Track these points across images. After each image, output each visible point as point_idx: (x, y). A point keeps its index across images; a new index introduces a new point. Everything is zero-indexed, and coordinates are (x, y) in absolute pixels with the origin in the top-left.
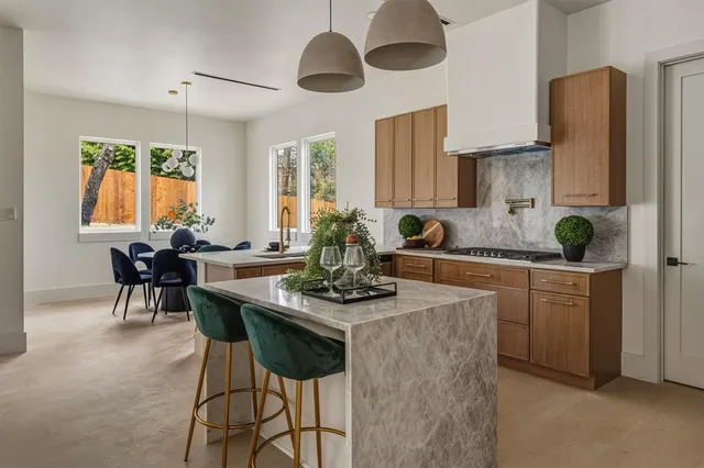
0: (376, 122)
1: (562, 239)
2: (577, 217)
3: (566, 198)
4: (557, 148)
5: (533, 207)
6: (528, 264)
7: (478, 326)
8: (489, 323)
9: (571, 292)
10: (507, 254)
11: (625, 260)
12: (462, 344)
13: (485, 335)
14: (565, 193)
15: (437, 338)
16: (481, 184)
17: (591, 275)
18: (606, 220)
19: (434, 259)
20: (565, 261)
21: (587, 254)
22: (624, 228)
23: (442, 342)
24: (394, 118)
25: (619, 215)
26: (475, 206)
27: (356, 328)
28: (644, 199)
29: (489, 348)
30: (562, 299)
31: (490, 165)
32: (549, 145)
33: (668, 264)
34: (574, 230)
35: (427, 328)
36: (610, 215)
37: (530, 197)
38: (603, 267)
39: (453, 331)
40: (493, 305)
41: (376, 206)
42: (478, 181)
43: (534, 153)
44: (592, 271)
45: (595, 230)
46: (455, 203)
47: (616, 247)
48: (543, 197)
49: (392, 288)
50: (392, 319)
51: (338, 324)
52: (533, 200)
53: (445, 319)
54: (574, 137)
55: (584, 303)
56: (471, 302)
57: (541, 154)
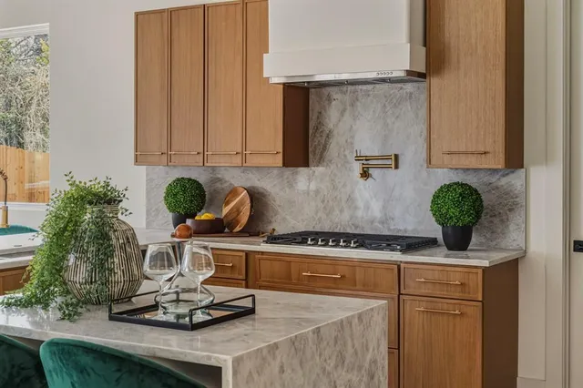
0: (137, 15)
1: (441, 218)
2: (462, 185)
3: (447, 157)
4: (435, 81)
5: (397, 167)
6: (396, 256)
7: (367, 349)
8: (379, 346)
9: (457, 295)
10: (363, 241)
11: (523, 246)
12: (349, 376)
13: (374, 362)
14: (446, 149)
15: (324, 370)
16: (317, 129)
17: (485, 270)
18: (497, 188)
19: (248, 254)
20: (444, 250)
21: (474, 239)
22: (521, 200)
23: (329, 373)
24: (172, 12)
25: (515, 180)
26: (306, 164)
27: (237, 362)
28: (546, 159)
29: (379, 381)
30: (445, 306)
31: (329, 99)
32: (422, 76)
33: (574, 251)
34: (458, 204)
35: (313, 357)
36: (504, 181)
37: (392, 153)
38: (498, 257)
39: (341, 359)
40: (384, 319)
41: (137, 161)
42: (312, 124)
43: (399, 85)
44: (486, 263)
45: (485, 204)
46: (279, 160)
47: (512, 227)
48: (413, 153)
49: (247, 303)
50: (276, 346)
51: (209, 358)
52: (396, 156)
53: (332, 342)
54: (459, 68)
55: (474, 311)
56: (360, 317)
57: (409, 87)
